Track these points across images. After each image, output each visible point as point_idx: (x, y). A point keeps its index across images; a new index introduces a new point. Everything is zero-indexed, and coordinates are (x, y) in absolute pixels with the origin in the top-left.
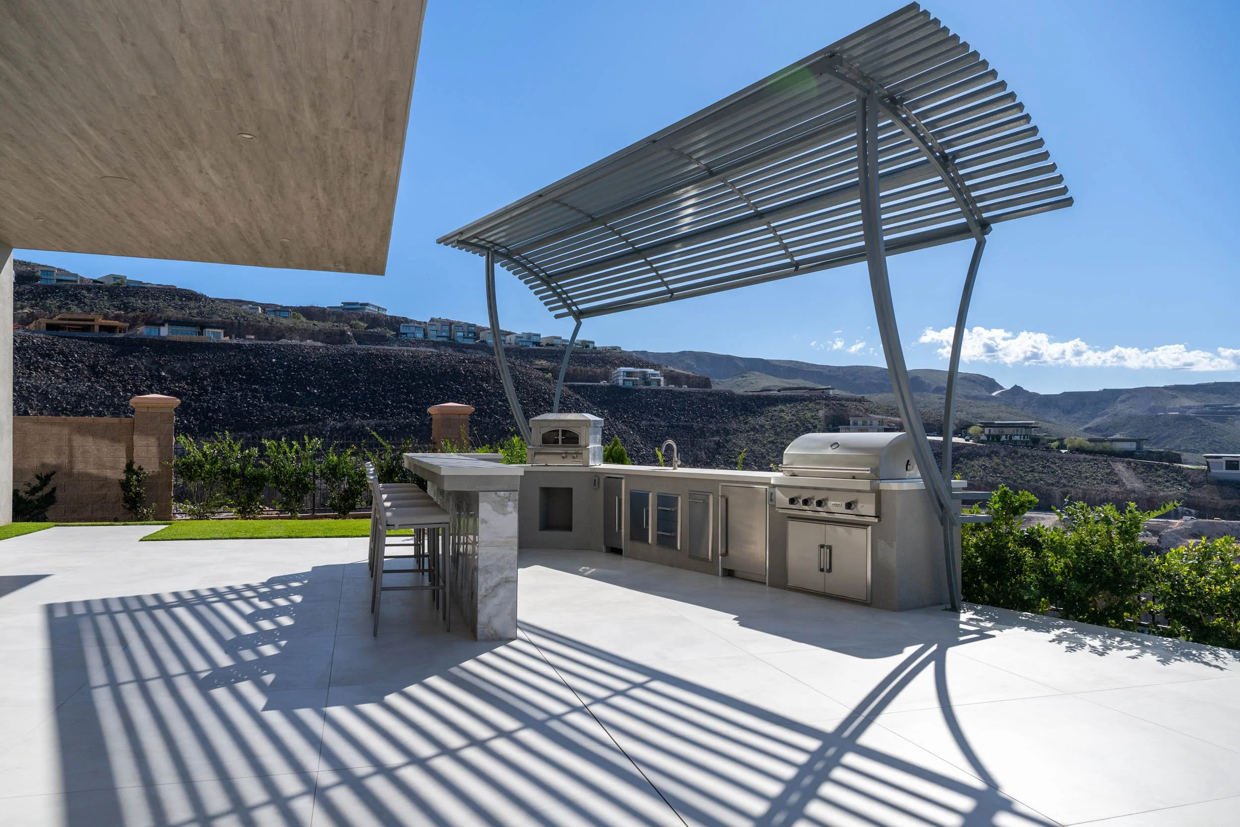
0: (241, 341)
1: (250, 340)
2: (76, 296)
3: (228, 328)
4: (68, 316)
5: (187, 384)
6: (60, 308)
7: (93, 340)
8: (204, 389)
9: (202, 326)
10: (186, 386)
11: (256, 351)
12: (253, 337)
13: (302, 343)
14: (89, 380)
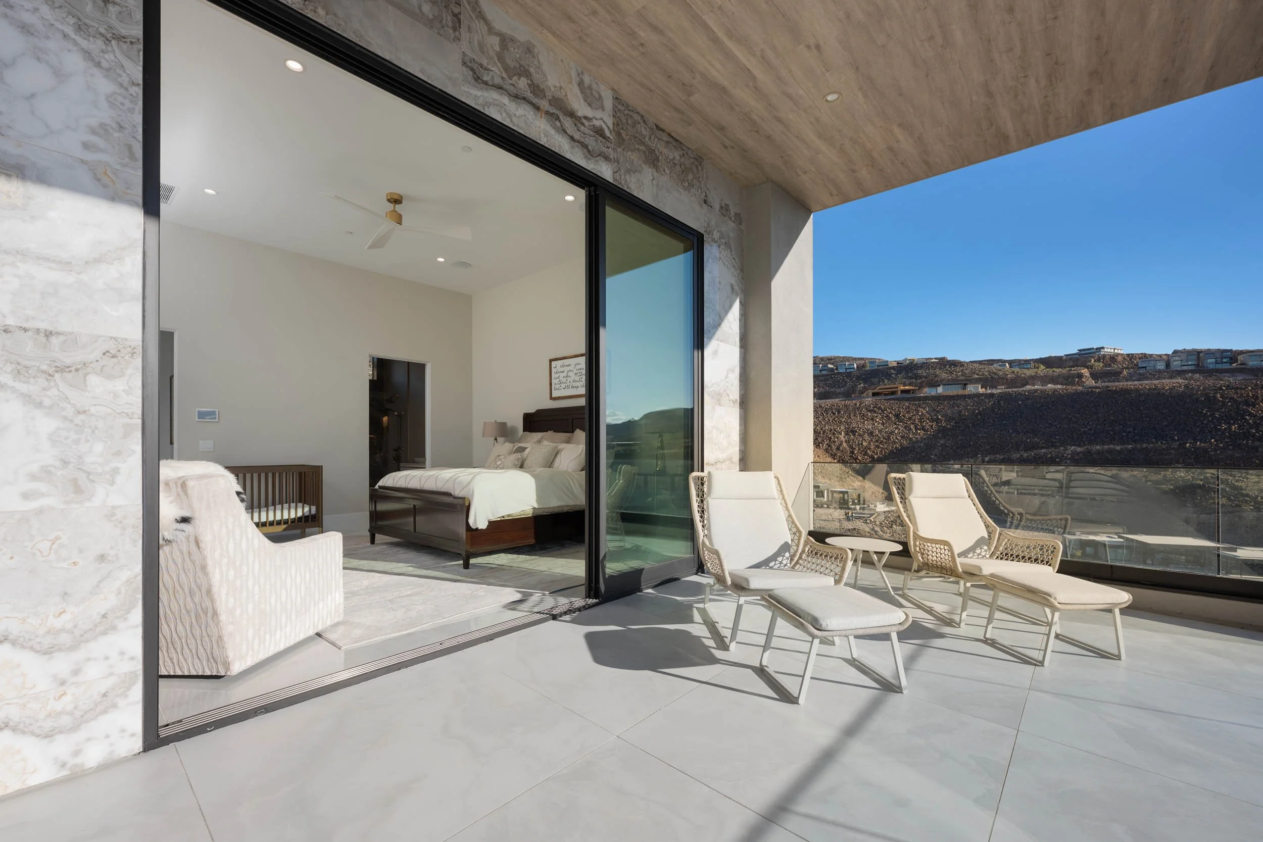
0: (995, 391)
1: (1001, 389)
2: (887, 373)
3: (986, 382)
6: (879, 382)
9: (965, 383)
11: (1005, 396)
12: (1003, 387)
13: (1045, 387)
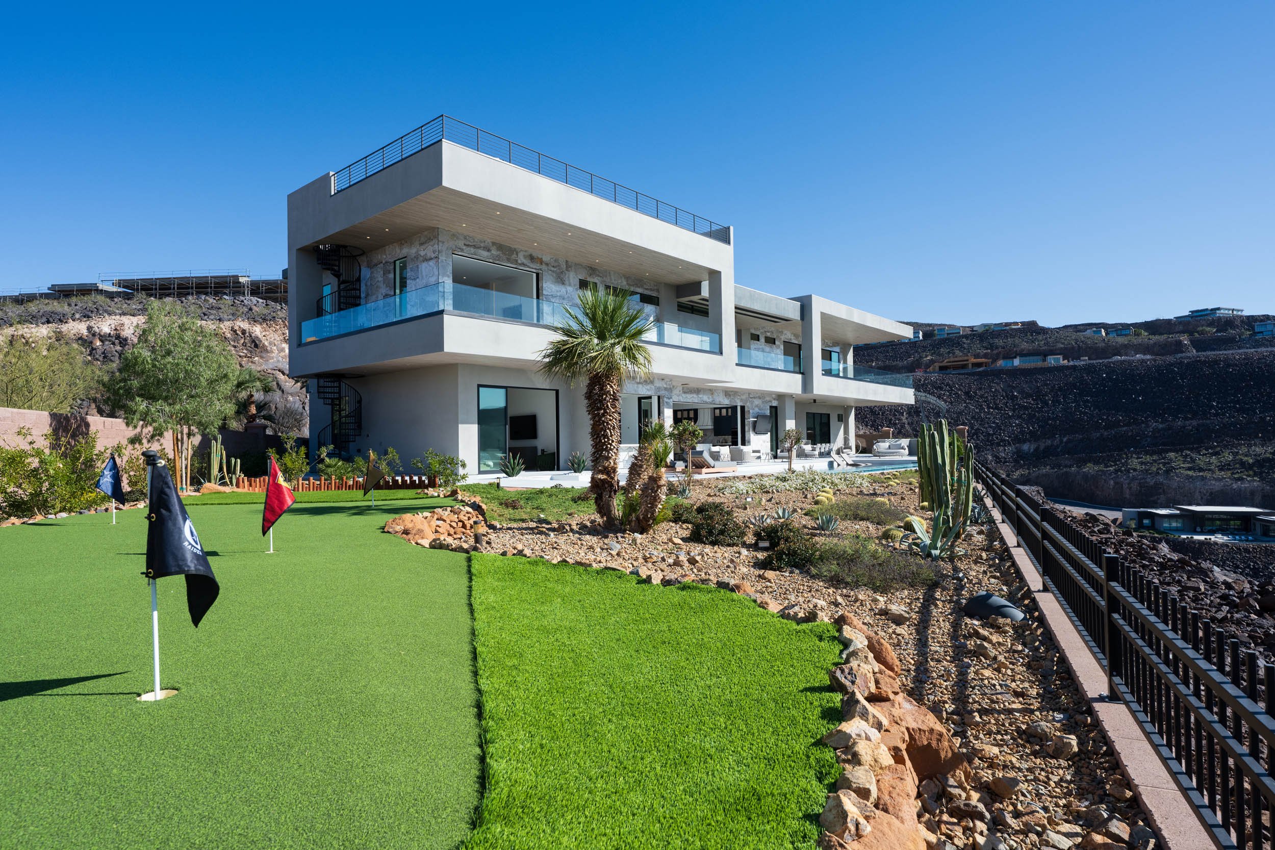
0: (1077, 363)
1: (1084, 361)
2: (959, 343)
3: (1067, 353)
4: (952, 359)
5: (1033, 399)
7: (967, 374)
8: (1045, 403)
9: (1045, 355)
10: (1032, 402)
11: (1089, 369)
12: (1087, 358)
13: (1133, 358)
14: (965, 402)
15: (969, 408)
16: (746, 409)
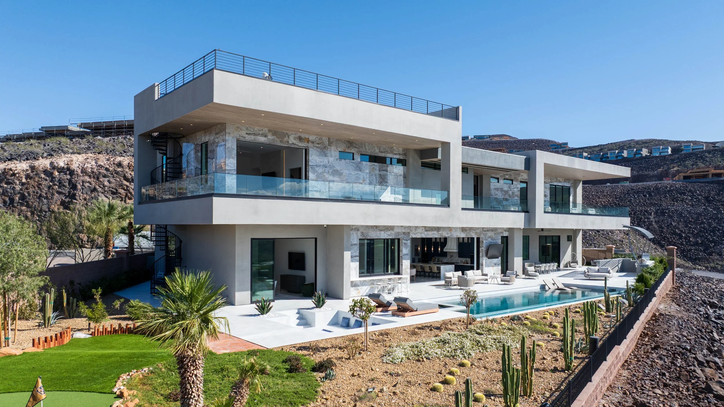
2: (702, 157)
4: (695, 170)
6: (693, 165)
7: (708, 182)
15: (708, 210)
16: (481, 240)
